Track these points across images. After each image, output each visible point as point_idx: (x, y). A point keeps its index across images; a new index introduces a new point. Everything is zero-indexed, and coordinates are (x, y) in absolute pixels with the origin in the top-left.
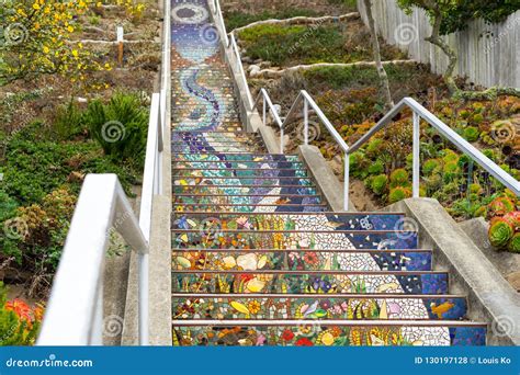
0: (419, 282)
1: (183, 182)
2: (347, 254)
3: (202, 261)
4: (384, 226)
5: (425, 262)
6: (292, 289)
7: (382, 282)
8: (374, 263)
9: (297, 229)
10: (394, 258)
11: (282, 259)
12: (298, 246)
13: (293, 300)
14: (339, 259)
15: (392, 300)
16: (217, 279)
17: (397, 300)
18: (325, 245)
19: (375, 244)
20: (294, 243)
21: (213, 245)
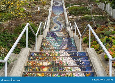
0: (85, 68)
1: (44, 44)
2: (69, 62)
3: (34, 63)
4: (81, 55)
5: (88, 64)
6: (54, 70)
7: (76, 68)
8: (76, 64)
9: (60, 56)
10: (81, 63)
11: (54, 63)
12: (59, 60)
13: (52, 73)
14: (67, 63)
15: (76, 73)
16: (36, 68)
17: (78, 73)
18: (66, 59)
19: (78, 59)
20: (58, 59)
21: (39, 60)
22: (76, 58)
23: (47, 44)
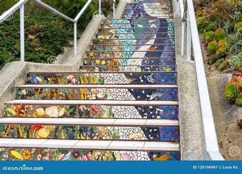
0: (158, 132)
1: (102, 37)
3: (22, 111)
4: (163, 81)
5: (173, 113)
6: (69, 136)
7: (131, 132)
8: (138, 113)
9: (105, 83)
10: (152, 110)
11: (75, 110)
12: (96, 97)
14: (113, 110)
15: (125, 152)
16: (18, 129)
17: (128, 152)
18: (114, 96)
19: (148, 96)
20: (94, 95)
22: (143, 92)
23: (108, 37)
